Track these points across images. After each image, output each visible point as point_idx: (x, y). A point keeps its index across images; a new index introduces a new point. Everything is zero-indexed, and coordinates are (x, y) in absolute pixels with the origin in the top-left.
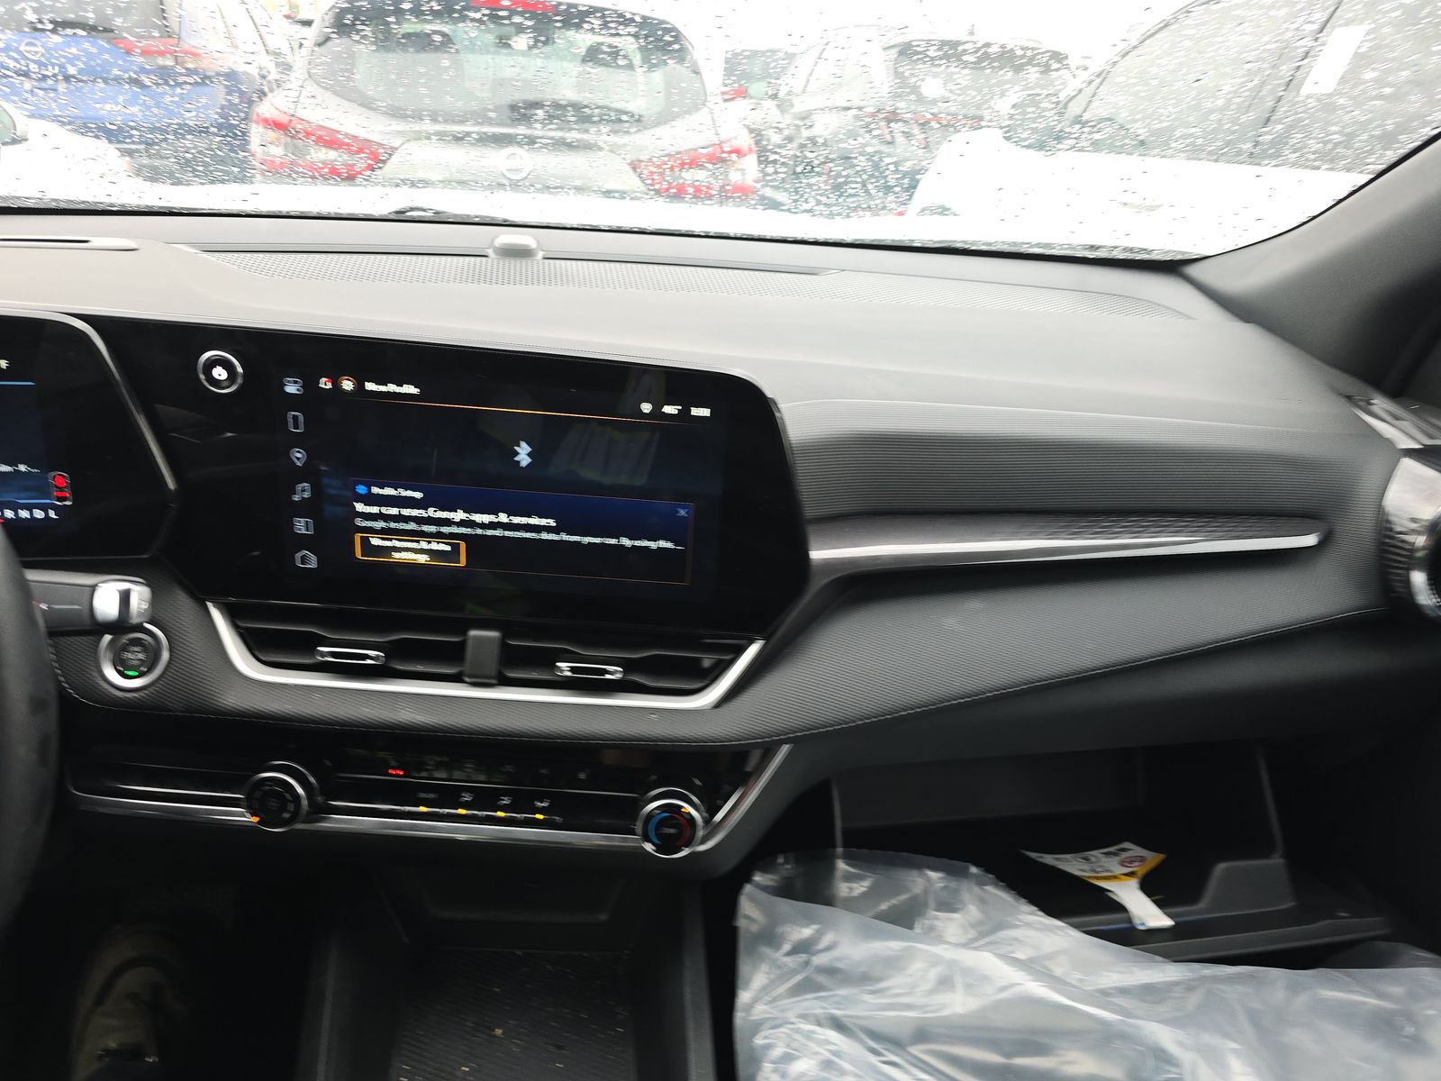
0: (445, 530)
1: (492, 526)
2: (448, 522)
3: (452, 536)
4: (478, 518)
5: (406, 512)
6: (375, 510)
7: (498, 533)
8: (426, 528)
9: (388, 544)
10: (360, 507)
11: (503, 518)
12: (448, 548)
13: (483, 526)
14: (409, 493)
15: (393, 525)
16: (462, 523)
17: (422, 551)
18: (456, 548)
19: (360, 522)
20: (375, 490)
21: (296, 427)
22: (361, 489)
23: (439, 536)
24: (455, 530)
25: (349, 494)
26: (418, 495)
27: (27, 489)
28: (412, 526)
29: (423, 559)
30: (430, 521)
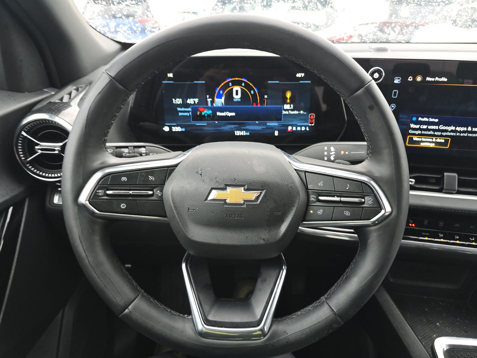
0: (444, 134)
1: (464, 132)
2: (446, 131)
3: (446, 136)
4: (458, 129)
5: (430, 127)
6: (418, 127)
7: (466, 135)
8: (436, 133)
9: (420, 139)
10: (412, 126)
11: (470, 129)
12: (443, 141)
13: (460, 132)
14: (433, 120)
15: (423, 132)
16: (452, 131)
17: (432, 142)
18: (446, 141)
19: (411, 131)
20: (420, 119)
21: (395, 95)
22: (414, 119)
23: (441, 136)
24: (448, 134)
25: (409, 121)
26: (437, 120)
27: (301, 120)
28: (431, 133)
29: (432, 145)
30: (439, 130)
